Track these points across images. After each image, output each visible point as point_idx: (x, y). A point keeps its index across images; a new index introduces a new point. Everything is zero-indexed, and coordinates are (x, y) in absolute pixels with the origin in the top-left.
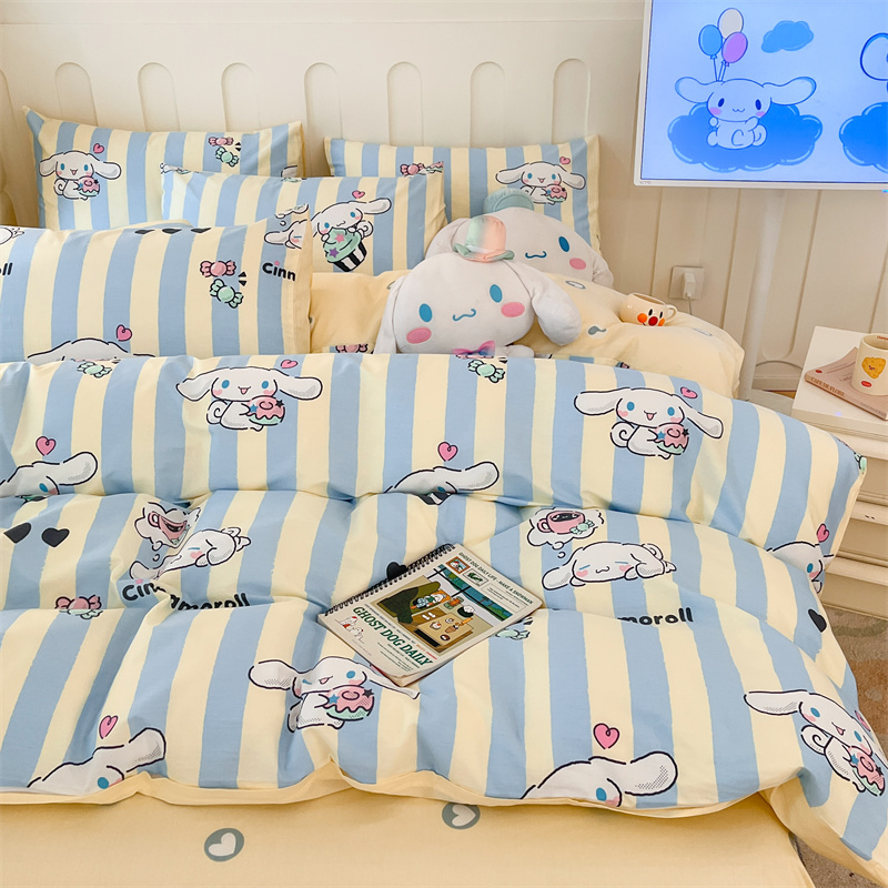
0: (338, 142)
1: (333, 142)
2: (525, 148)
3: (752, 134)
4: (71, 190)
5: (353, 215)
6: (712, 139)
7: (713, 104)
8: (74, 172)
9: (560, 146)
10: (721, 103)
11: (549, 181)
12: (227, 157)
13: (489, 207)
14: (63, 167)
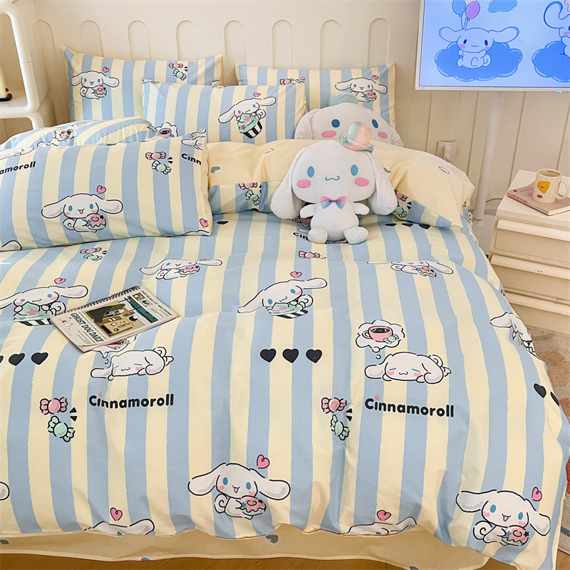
0: (243, 67)
1: (240, 67)
2: (352, 70)
3: (483, 60)
4: (90, 93)
5: (254, 106)
6: (460, 63)
7: (461, 42)
8: (92, 83)
9: (372, 69)
10: (465, 42)
11: (366, 89)
12: (179, 75)
13: (332, 103)
14: (85, 80)
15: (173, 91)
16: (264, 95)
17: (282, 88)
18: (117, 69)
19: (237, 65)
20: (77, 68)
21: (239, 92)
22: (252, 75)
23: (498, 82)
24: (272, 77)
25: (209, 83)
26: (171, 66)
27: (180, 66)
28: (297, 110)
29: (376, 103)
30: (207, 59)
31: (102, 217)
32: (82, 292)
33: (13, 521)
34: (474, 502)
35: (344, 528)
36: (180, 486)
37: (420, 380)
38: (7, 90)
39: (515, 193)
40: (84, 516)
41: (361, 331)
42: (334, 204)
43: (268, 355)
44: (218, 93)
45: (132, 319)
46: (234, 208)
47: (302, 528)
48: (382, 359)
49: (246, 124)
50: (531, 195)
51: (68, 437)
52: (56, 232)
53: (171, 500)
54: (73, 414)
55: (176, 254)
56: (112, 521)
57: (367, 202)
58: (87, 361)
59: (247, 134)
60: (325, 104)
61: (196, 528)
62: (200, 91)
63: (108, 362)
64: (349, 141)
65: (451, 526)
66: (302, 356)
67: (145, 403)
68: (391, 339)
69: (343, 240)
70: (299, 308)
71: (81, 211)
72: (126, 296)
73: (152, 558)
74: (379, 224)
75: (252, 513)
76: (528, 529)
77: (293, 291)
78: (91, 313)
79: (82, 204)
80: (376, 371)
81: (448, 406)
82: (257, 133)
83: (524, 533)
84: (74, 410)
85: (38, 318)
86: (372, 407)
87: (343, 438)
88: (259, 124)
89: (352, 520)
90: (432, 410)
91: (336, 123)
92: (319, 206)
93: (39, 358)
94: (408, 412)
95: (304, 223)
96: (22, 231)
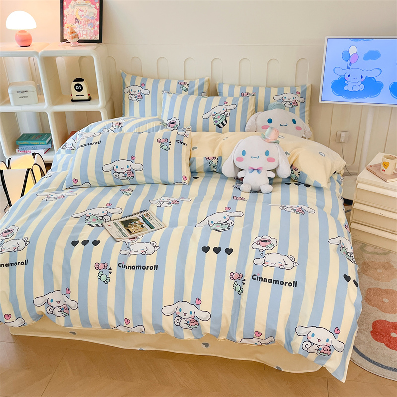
0: (221, 84)
1: (219, 84)
2: (285, 88)
3: (360, 87)
4: (133, 98)
5: (224, 109)
6: (346, 88)
7: (346, 77)
8: (135, 92)
9: (297, 88)
10: (349, 76)
11: (292, 99)
12: (184, 89)
13: (269, 109)
14: (131, 90)
15: (179, 99)
16: (230, 102)
17: (241, 99)
18: (149, 85)
19: (218, 83)
20: (128, 83)
21: (216, 100)
22: (225, 90)
23: (368, 101)
24: (237, 92)
25: (200, 94)
26: (180, 83)
27: (185, 83)
28: (248, 113)
29: (297, 109)
30: (201, 80)
31: (132, 172)
32: (119, 211)
33: (79, 320)
34: (303, 331)
35: (238, 339)
36: (158, 310)
37: (282, 267)
38: (89, 95)
39: (370, 168)
40: (112, 321)
41: (255, 241)
42: (255, 171)
43: (206, 249)
44: (204, 100)
45: (142, 226)
46: (203, 170)
47: (217, 337)
48: (263, 255)
49: (218, 120)
50: (379, 169)
51: (106, 282)
52: (109, 179)
53: (154, 317)
54: (110, 271)
55: (168, 194)
56: (125, 325)
57: (275, 171)
58: (118, 246)
59: (218, 125)
60: (266, 109)
61: (165, 332)
62: (194, 99)
63: (129, 247)
64: (266, 137)
65: (292, 343)
66: (223, 251)
67: (144, 268)
68: (271, 245)
69: (260, 191)
70: (227, 226)
71: (122, 169)
72: (141, 214)
73: (145, 350)
74: (282, 183)
75: (192, 326)
76: (331, 347)
77: (225, 218)
78: (123, 222)
79: (123, 165)
80: (260, 261)
81: (294, 282)
82: (224, 125)
83: (329, 349)
84: (110, 269)
85: (97, 223)
86: (255, 279)
87: (240, 293)
88: (225, 120)
89: (242, 336)
90: (286, 283)
91: (270, 121)
92: (247, 171)
93: (96, 243)
94: (274, 283)
95: (240, 180)
96: (92, 177)
